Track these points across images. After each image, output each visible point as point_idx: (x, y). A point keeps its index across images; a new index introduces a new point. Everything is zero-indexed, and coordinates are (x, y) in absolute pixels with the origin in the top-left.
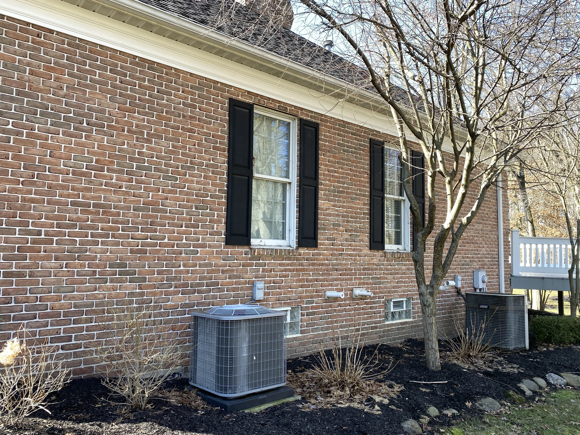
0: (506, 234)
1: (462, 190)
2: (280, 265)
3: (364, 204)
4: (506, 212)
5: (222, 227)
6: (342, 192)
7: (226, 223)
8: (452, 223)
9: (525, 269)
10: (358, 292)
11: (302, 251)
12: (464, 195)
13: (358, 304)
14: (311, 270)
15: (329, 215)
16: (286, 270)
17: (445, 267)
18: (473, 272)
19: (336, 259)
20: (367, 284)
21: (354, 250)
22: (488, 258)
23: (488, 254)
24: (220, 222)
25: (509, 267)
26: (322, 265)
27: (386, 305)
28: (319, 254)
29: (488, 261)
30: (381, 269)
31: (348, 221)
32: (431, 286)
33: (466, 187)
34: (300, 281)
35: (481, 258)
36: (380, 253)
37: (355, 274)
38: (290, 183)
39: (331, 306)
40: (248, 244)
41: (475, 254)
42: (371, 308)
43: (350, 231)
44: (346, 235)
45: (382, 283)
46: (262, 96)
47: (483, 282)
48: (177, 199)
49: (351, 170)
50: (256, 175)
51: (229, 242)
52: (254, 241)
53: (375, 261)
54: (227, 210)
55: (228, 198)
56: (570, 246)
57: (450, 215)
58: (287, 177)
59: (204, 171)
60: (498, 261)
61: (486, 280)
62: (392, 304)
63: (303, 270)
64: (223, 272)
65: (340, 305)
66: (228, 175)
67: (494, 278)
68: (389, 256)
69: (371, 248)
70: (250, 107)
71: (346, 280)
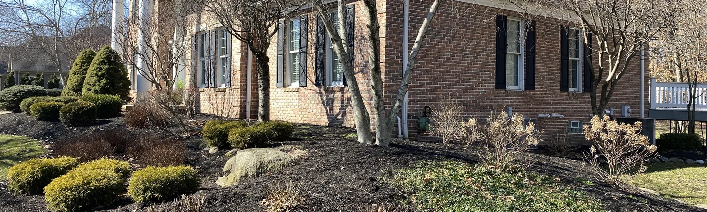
0: (646, 80)
1: (617, 62)
2: (518, 99)
3: (558, 65)
4: (647, 65)
5: (494, 80)
6: (546, 58)
7: (496, 78)
8: (612, 78)
9: (659, 105)
10: (554, 115)
11: (528, 92)
12: (618, 65)
13: (553, 122)
14: (532, 102)
15: (540, 72)
16: (520, 102)
17: (607, 99)
18: (621, 106)
19: (543, 97)
20: (559, 111)
21: (552, 91)
22: (632, 97)
23: (632, 94)
24: (493, 77)
25: (648, 104)
26: (537, 100)
27: (568, 125)
28: (535, 94)
29: (633, 99)
30: (566, 103)
31: (549, 75)
32: (600, 109)
33: (619, 61)
34: (526, 108)
35: (627, 97)
36: (566, 93)
37: (553, 105)
38: (520, 55)
39: (540, 122)
40: (505, 88)
41: (623, 94)
42: (560, 125)
43: (551, 80)
44: (548, 83)
45: (566, 111)
46: (510, 11)
47: (629, 113)
48: (478, 67)
49: (551, 45)
50: (508, 52)
51: (497, 87)
52: (507, 87)
53: (563, 98)
54: (496, 72)
55: (496, 66)
56: (688, 89)
57: (611, 74)
58: (518, 51)
59: (488, 53)
60: (640, 99)
61: (630, 112)
62: (572, 123)
63: (529, 102)
64: (495, 102)
65: (545, 122)
66: (496, 54)
67: (636, 111)
68: (571, 95)
69: (561, 91)
70: (505, 17)
71: (548, 108)
